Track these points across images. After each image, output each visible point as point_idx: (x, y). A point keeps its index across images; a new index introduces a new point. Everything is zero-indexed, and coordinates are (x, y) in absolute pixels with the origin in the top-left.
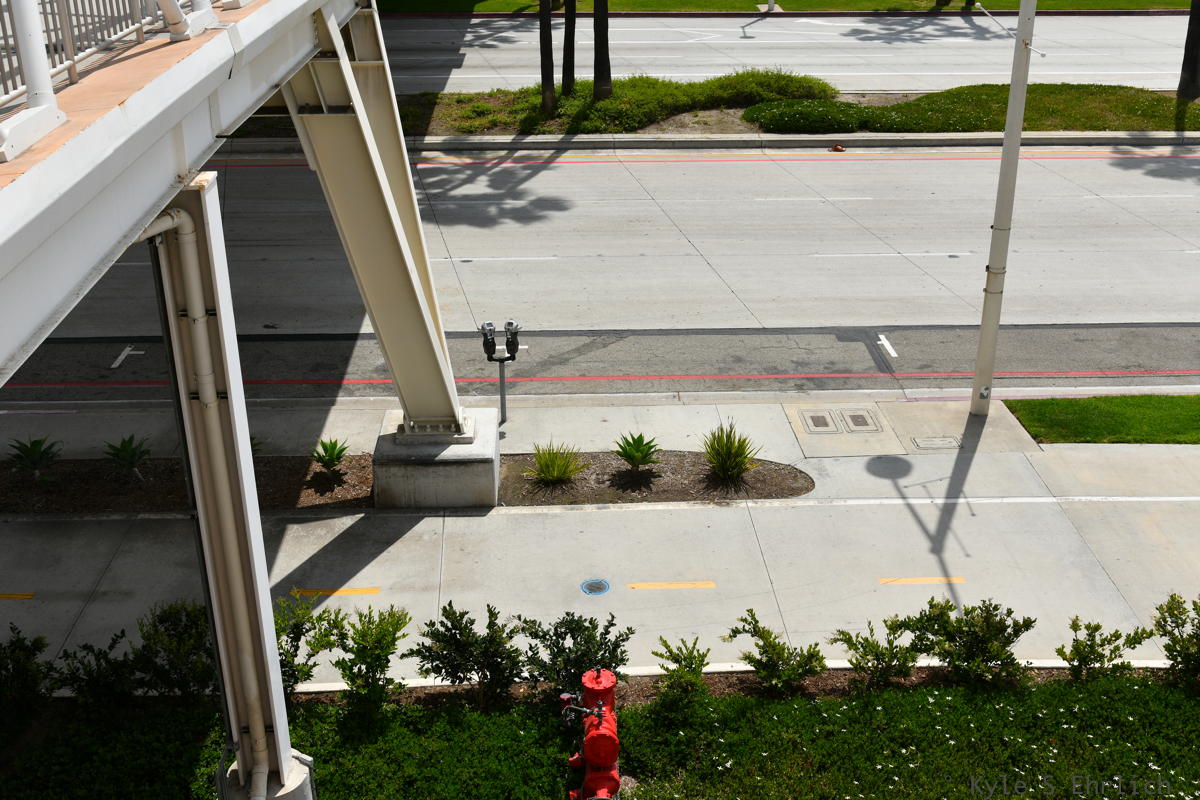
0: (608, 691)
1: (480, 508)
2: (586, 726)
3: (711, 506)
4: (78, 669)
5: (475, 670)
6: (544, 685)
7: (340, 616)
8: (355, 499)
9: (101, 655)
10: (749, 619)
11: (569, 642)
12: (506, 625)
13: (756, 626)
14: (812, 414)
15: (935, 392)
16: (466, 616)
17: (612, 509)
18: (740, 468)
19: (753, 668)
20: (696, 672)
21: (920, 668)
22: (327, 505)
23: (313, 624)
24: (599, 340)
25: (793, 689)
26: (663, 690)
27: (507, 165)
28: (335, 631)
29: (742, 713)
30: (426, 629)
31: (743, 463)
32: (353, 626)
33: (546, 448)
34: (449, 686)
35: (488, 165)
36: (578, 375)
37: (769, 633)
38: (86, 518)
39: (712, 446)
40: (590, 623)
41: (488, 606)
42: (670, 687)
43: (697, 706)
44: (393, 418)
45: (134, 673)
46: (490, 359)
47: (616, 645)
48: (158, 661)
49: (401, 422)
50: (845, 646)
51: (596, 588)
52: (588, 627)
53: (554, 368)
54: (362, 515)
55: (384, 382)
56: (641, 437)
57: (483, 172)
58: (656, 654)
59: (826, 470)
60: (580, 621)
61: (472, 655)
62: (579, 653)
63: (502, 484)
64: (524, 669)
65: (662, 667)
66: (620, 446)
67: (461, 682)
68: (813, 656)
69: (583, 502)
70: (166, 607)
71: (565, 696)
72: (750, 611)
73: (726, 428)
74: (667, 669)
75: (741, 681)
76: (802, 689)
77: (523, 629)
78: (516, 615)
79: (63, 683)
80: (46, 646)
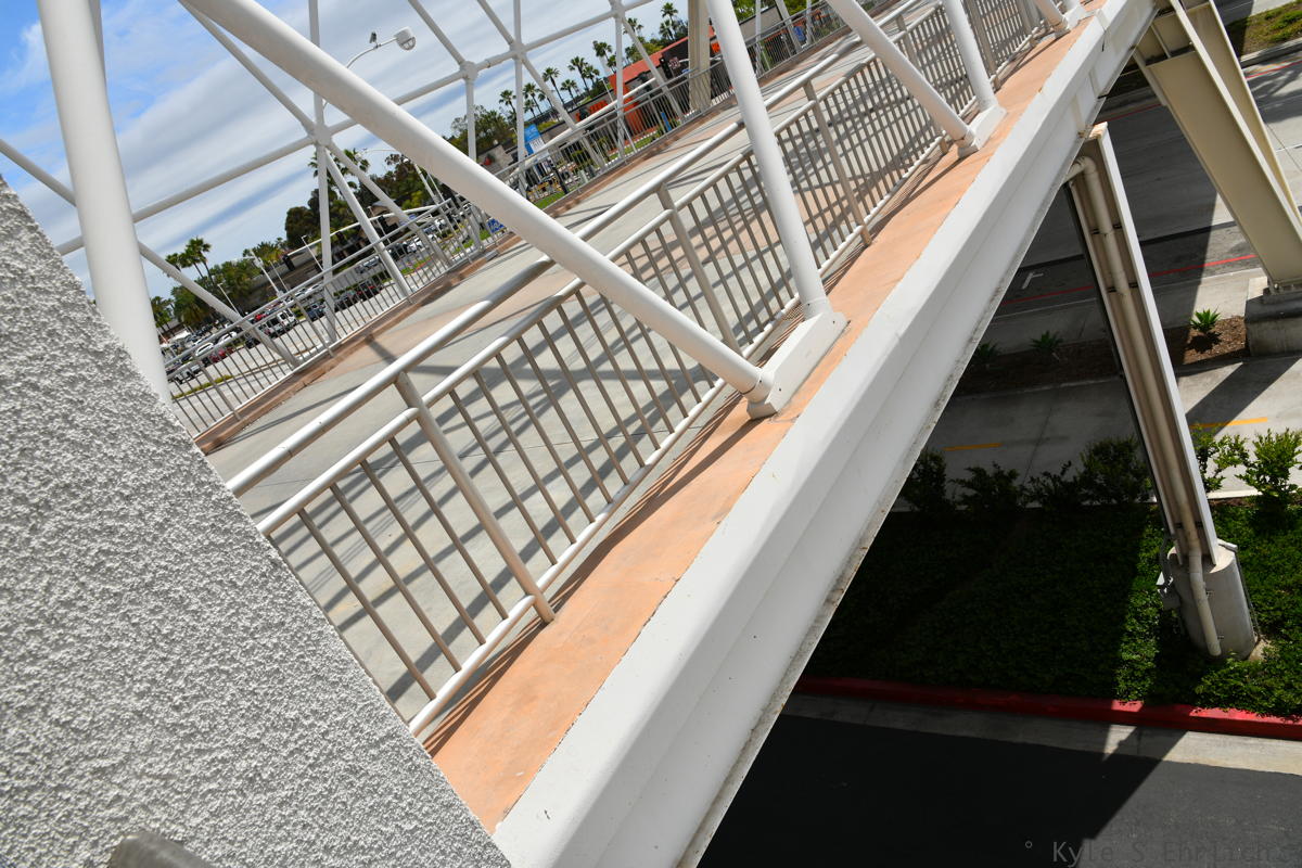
4: (1041, 489)
7: (1240, 440)
8: (1231, 353)
9: (1055, 479)
22: (1208, 360)
23: (1216, 448)
28: (1236, 452)
32: (1255, 445)
38: (1025, 391)
44: (1257, 285)
45: (1081, 491)
49: (1266, 286)
54: (1241, 363)
55: (1242, 258)
70: (1098, 444)
79: (1032, 498)
80: (1018, 475)
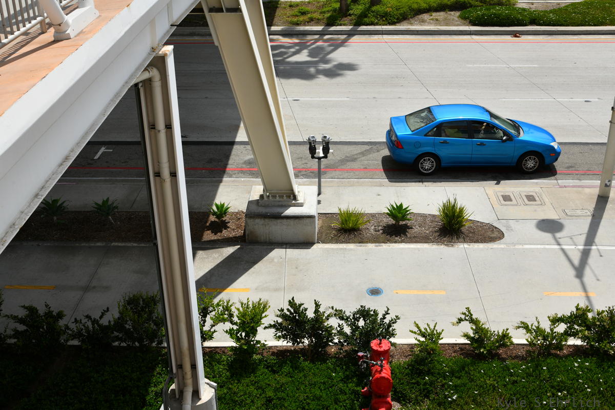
0: (386, 352)
1: (307, 244)
2: (373, 372)
3: (443, 246)
4: (82, 330)
5: (306, 338)
6: (346, 348)
7: (230, 304)
8: (234, 237)
9: (95, 322)
10: (467, 313)
11: (361, 323)
12: (325, 312)
13: (471, 318)
14: (502, 194)
15: (577, 182)
16: (302, 306)
17: (384, 247)
18: (460, 224)
19: (469, 342)
20: (435, 342)
21: (569, 346)
22: (218, 240)
23: (214, 308)
24: (375, 147)
25: (492, 355)
26: (416, 353)
27: (320, 44)
28: (226, 313)
29: (463, 368)
30: (279, 313)
31: (461, 222)
32: (238, 309)
33: (345, 210)
34: (290, 346)
35: (308, 44)
36: (362, 167)
37: (479, 322)
38: (82, 245)
39: (444, 211)
40: (374, 312)
41: (315, 300)
42: (420, 351)
43: (436, 363)
44: (257, 190)
45: (113, 333)
46: (313, 157)
47: (389, 326)
48: (127, 327)
49: (262, 193)
50: (524, 331)
51: (375, 292)
52: (373, 315)
53: (348, 163)
54: (239, 246)
55: (251, 169)
56: (401, 205)
57: (306, 47)
58: (412, 332)
59: (511, 227)
60: (369, 310)
61: (305, 329)
62: (369, 329)
63: (319, 230)
64: (335, 338)
65: (416, 339)
66: (389, 209)
67: (298, 344)
68: (505, 336)
69: (367, 242)
70: (131, 296)
71: (360, 354)
72: (468, 308)
73: (452, 201)
74: (419, 341)
75: (461, 349)
76: (498, 355)
77: (335, 315)
78: (330, 306)
79: (74, 337)
80: (65, 315)
